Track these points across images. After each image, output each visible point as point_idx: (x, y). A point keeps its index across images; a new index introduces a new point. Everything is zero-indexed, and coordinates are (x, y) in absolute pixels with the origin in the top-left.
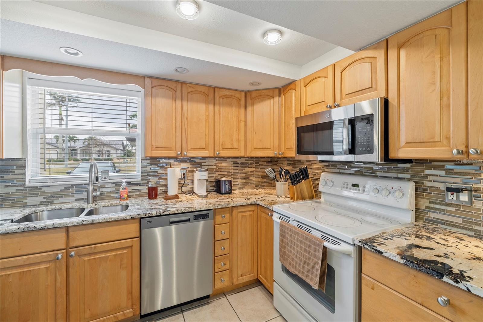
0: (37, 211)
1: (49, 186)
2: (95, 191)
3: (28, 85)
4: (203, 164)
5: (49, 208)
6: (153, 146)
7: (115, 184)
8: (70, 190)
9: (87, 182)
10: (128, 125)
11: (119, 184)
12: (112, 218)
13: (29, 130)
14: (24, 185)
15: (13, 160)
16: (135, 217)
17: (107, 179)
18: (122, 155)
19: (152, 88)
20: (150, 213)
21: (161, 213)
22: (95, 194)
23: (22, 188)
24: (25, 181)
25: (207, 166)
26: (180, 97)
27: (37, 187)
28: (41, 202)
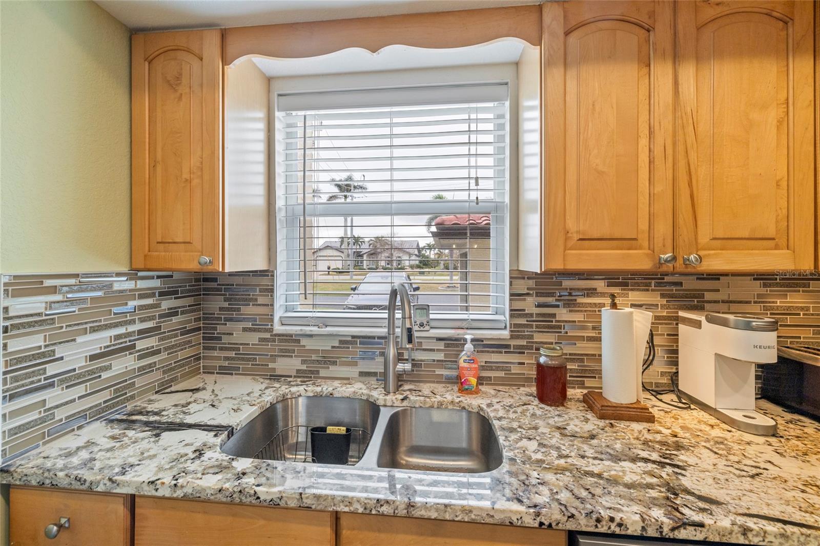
0: (289, 396)
1: (311, 336)
2: (400, 358)
3: (278, 111)
4: (708, 296)
5: (312, 389)
6: (569, 235)
7: (445, 344)
8: (349, 348)
9: (383, 331)
10: (473, 182)
11: (454, 344)
12: (471, 511)
13: (280, 209)
14: (271, 330)
15: (255, 273)
16: (554, 524)
17: (427, 328)
18: (417, 262)
19: (567, 34)
20: (618, 520)
21: (666, 530)
22: (400, 367)
23: (267, 335)
24: (272, 320)
25: (723, 302)
26: (668, 46)
27: (291, 336)
28: (298, 371)
